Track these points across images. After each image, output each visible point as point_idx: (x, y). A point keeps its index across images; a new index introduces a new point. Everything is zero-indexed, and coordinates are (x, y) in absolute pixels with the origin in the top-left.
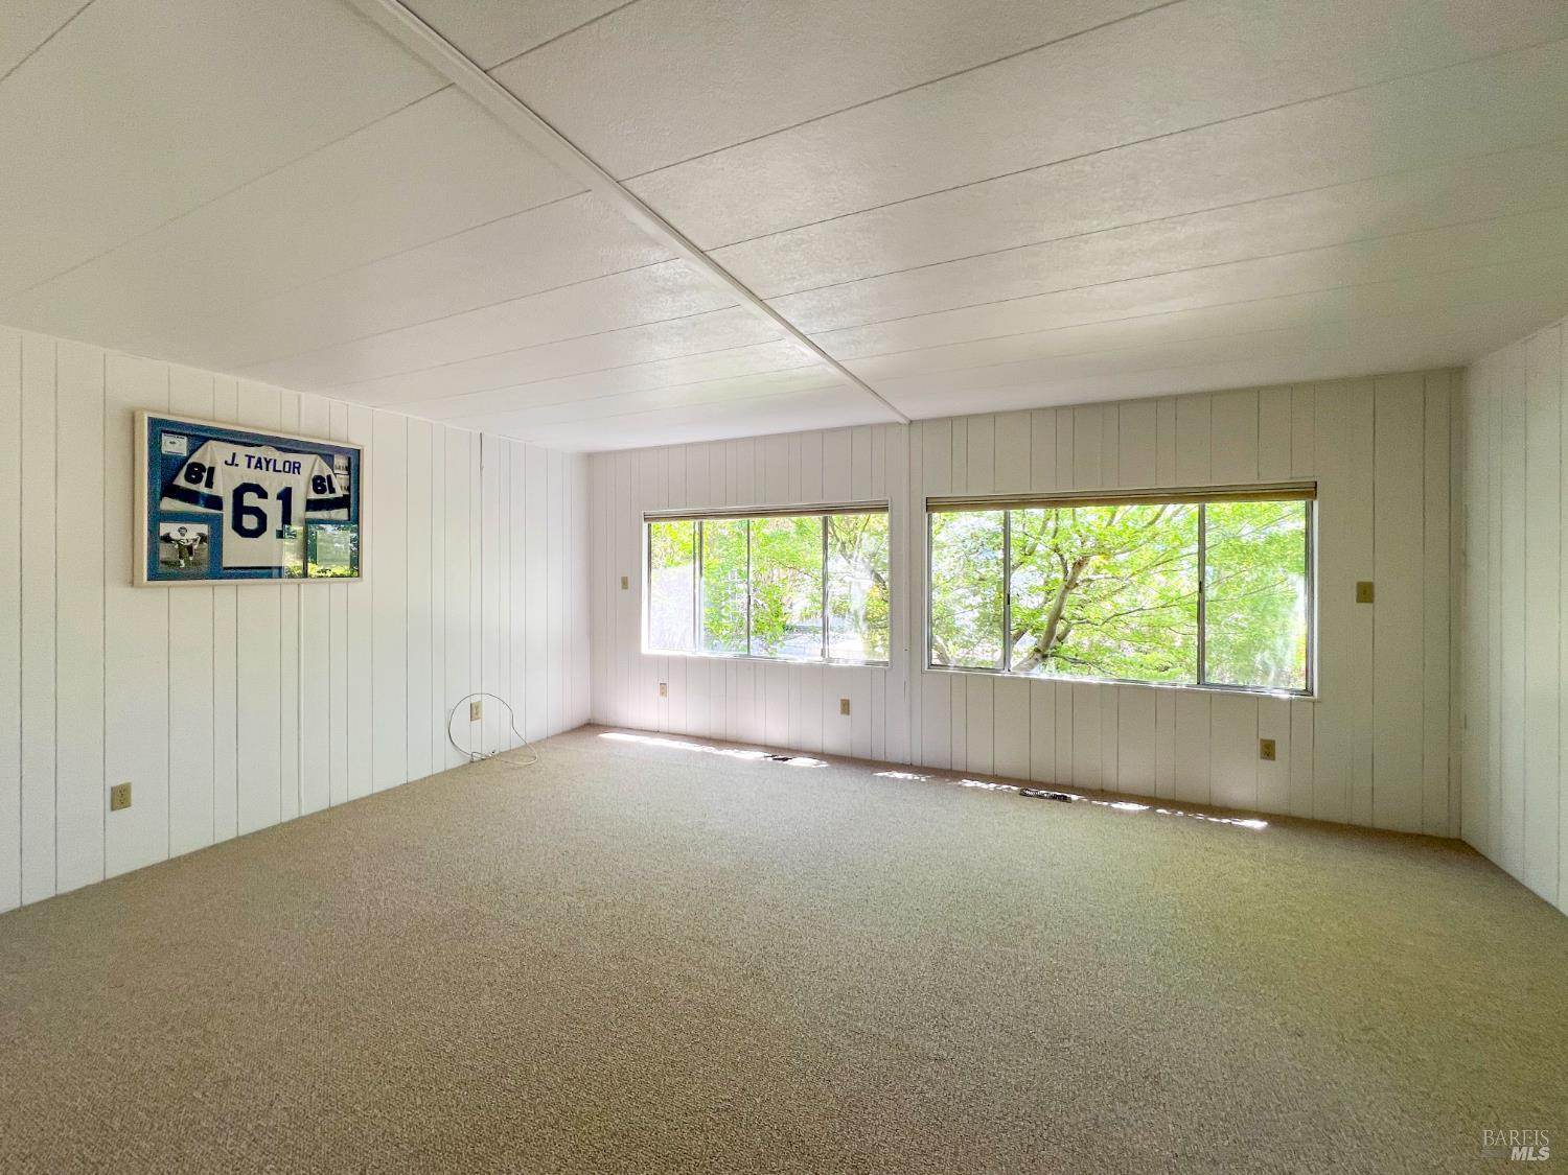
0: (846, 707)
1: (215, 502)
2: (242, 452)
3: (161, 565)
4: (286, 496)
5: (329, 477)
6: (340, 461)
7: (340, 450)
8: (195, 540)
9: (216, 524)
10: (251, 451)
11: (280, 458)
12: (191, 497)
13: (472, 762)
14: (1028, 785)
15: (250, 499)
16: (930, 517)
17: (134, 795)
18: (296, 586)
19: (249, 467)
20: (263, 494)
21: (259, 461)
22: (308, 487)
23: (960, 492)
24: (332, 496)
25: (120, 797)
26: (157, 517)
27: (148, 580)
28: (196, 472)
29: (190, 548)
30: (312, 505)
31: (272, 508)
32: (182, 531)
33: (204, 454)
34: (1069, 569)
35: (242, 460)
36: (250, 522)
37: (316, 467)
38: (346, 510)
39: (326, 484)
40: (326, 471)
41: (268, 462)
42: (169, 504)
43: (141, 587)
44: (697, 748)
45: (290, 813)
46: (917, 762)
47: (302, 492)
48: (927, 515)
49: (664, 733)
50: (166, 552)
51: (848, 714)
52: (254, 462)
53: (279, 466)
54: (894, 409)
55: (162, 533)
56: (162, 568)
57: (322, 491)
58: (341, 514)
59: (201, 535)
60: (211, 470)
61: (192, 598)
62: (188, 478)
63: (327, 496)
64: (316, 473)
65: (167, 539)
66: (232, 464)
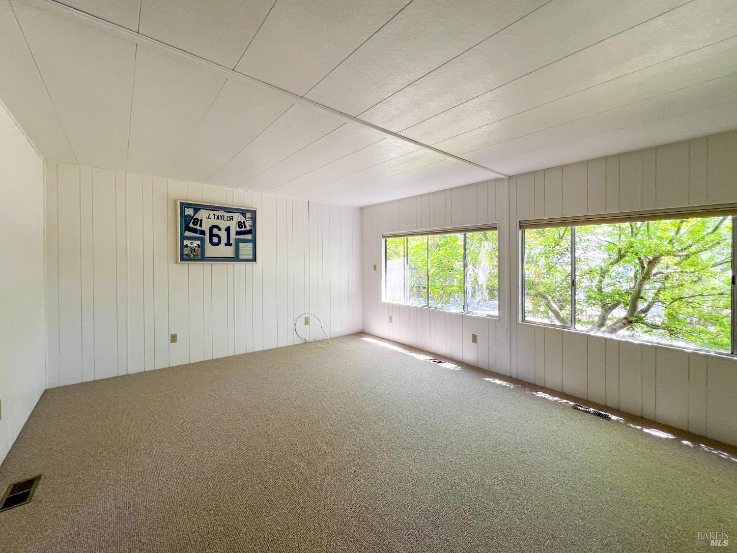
0: (474, 339)
1: (203, 233)
2: (212, 213)
3: (185, 256)
4: (228, 229)
5: (244, 222)
6: (248, 215)
7: (249, 211)
8: (196, 247)
9: (203, 240)
10: (215, 213)
11: (226, 215)
12: (194, 231)
13: (305, 343)
14: (581, 402)
15: (215, 231)
16: (523, 233)
17: (178, 338)
18: (233, 265)
19: (214, 219)
20: (220, 229)
21: (218, 216)
22: (236, 226)
23: (540, 217)
24: (245, 229)
25: (174, 338)
26: (183, 238)
27: (181, 261)
28: (196, 221)
29: (194, 249)
30: (238, 233)
31: (223, 234)
32: (192, 243)
33: (199, 214)
34: (645, 265)
35: (212, 216)
36: (215, 240)
37: (239, 219)
38: (251, 235)
39: (243, 224)
40: (243, 219)
41: (221, 217)
42: (187, 234)
43: (179, 263)
44: (400, 350)
45: (231, 354)
46: (514, 376)
47: (234, 229)
48: (520, 232)
49: (391, 341)
50: (186, 251)
51: (476, 343)
52: (216, 217)
53: (225, 218)
54: (493, 171)
55: (185, 244)
56: (185, 257)
57: (241, 228)
58: (249, 237)
59: (198, 245)
60: (201, 220)
61: (196, 268)
62: (193, 224)
63: (243, 229)
64: (239, 220)
65: (187, 246)
66: (209, 218)
